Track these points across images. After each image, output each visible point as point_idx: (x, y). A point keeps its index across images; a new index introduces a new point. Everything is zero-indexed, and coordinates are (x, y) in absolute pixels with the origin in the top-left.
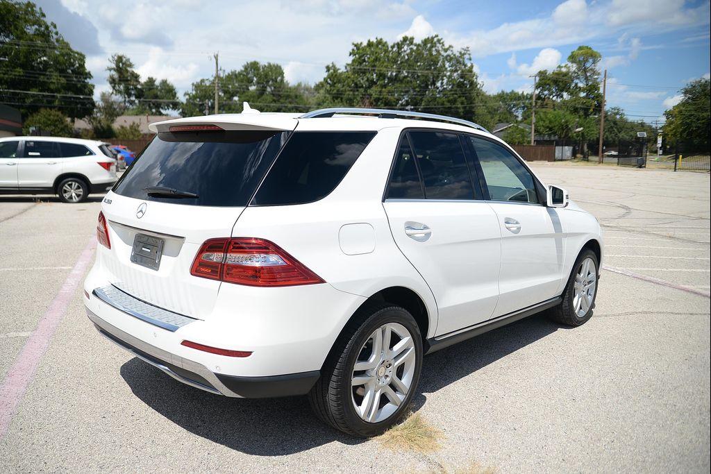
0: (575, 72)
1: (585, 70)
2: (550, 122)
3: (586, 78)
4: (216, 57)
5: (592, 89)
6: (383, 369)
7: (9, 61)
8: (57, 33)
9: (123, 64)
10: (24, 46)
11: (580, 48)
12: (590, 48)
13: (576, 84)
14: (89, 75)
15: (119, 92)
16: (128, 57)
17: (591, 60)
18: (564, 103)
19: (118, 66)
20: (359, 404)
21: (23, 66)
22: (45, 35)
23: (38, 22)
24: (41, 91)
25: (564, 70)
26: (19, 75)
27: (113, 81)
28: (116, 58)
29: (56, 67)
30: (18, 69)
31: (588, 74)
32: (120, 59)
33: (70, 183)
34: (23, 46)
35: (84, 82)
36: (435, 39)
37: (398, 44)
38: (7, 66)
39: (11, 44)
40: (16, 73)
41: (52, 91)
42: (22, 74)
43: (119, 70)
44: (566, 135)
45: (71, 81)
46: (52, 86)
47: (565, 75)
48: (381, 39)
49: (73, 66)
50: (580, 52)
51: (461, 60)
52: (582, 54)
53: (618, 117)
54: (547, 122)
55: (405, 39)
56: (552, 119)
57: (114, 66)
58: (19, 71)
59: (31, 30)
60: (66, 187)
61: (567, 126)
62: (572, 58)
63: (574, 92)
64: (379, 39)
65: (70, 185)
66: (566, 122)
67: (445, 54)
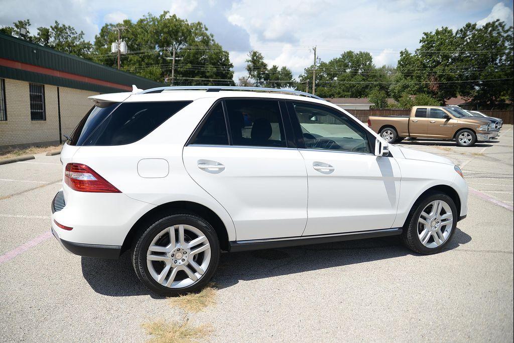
4: (315, 50)
7: (184, 60)
8: (213, 40)
9: (257, 57)
10: (193, 49)
14: (231, 66)
15: (253, 76)
16: (260, 52)
19: (253, 59)
21: (191, 62)
22: (206, 42)
23: (203, 34)
24: (201, 77)
26: (189, 69)
27: (249, 69)
28: (252, 53)
29: (210, 61)
30: (189, 65)
32: (255, 54)
35: (228, 70)
36: (497, 23)
38: (183, 63)
39: (185, 49)
40: (188, 67)
41: (207, 77)
42: (190, 67)
43: (254, 61)
45: (220, 70)
46: (208, 74)
48: (447, 28)
49: (221, 60)
55: (468, 26)
57: (250, 59)
58: (189, 66)
59: (198, 39)
64: (444, 27)
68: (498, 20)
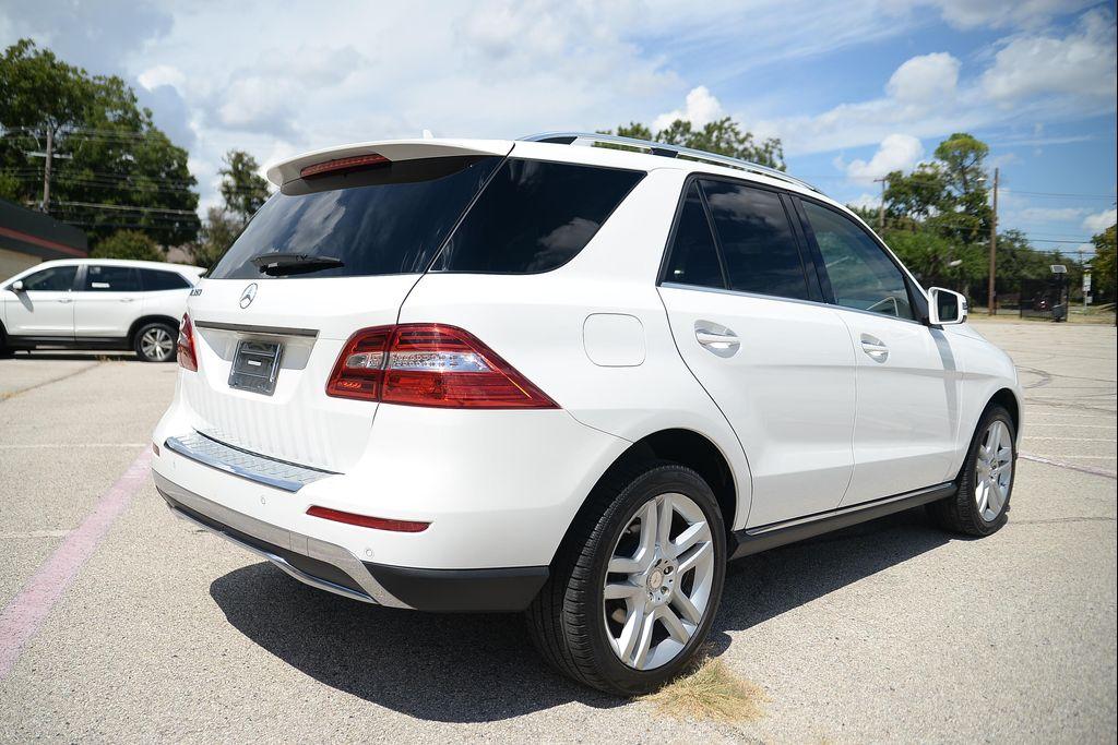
0: (946, 174)
1: (963, 171)
2: (909, 252)
3: (965, 183)
5: (975, 199)
6: (657, 575)
7: (75, 160)
9: (243, 165)
10: (101, 137)
11: (955, 137)
12: (970, 137)
13: (949, 193)
14: (193, 181)
15: (236, 207)
16: (251, 154)
17: (972, 155)
18: (931, 220)
19: (235, 168)
20: (617, 634)
21: (94, 167)
22: (134, 123)
24: (117, 203)
25: (929, 171)
26: (88, 181)
27: (227, 191)
28: (233, 156)
29: (143, 168)
30: (87, 171)
31: (968, 177)
32: (239, 157)
33: (153, 331)
34: (98, 137)
35: (185, 190)
36: (726, 125)
37: (666, 132)
38: (72, 167)
39: (80, 135)
40: (84, 178)
41: (136, 205)
42: (92, 177)
43: (237, 174)
44: (935, 273)
45: (166, 188)
46: (135, 197)
47: (932, 177)
48: (639, 125)
49: (169, 165)
50: (955, 142)
51: (767, 155)
52: (958, 146)
53: (1017, 245)
54: (904, 252)
55: (677, 124)
56: (912, 247)
57: (230, 168)
58: (88, 174)
59: (111, 116)
60: (148, 337)
61: (936, 257)
62: (942, 152)
63: (947, 204)
65: (154, 335)
66: (935, 251)
67: (741, 148)
68: (728, 119)
